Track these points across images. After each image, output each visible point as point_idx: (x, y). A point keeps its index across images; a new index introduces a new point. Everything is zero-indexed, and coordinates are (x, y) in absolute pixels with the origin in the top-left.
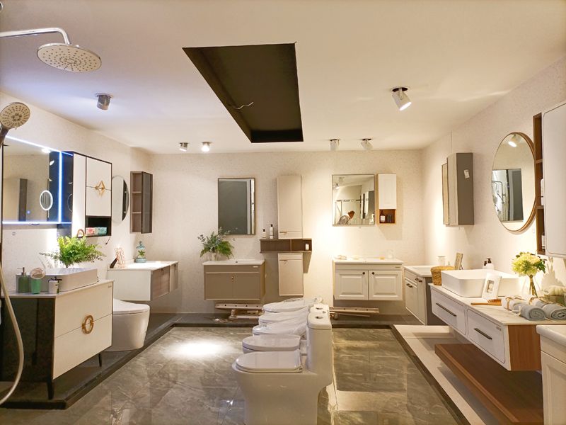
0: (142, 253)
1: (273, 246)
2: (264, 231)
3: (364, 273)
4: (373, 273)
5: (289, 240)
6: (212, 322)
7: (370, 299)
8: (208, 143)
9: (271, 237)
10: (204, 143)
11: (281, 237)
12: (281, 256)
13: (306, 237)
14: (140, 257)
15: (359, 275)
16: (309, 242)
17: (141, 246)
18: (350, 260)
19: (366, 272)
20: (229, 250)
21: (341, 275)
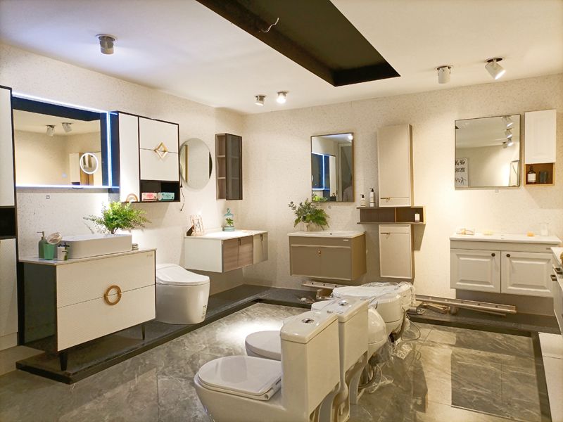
0: (229, 221)
1: (375, 215)
2: (363, 197)
3: (493, 255)
4: (508, 256)
5: (393, 208)
6: (296, 302)
7: (503, 292)
8: (284, 93)
9: (372, 205)
10: (279, 93)
11: (382, 204)
12: (382, 228)
13: (417, 204)
14: (228, 225)
15: (487, 257)
16: (420, 211)
17: (229, 214)
18: (479, 235)
19: (497, 254)
20: (324, 219)
21: (459, 256)
